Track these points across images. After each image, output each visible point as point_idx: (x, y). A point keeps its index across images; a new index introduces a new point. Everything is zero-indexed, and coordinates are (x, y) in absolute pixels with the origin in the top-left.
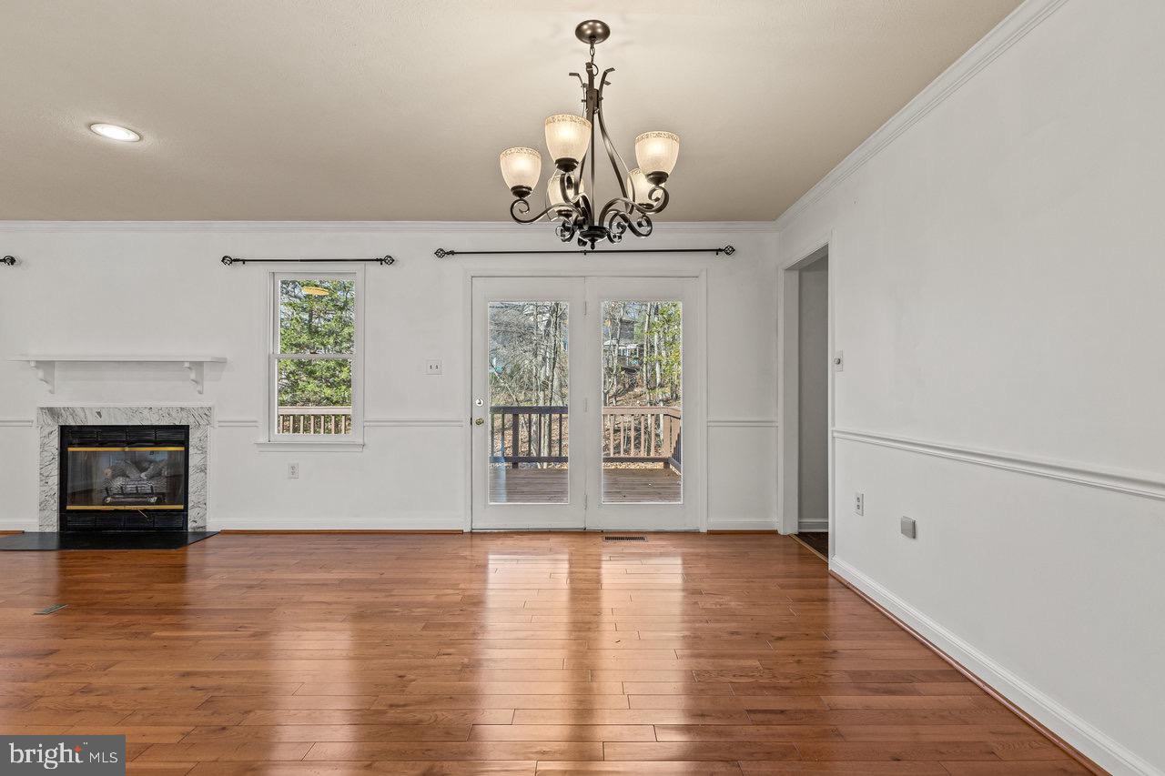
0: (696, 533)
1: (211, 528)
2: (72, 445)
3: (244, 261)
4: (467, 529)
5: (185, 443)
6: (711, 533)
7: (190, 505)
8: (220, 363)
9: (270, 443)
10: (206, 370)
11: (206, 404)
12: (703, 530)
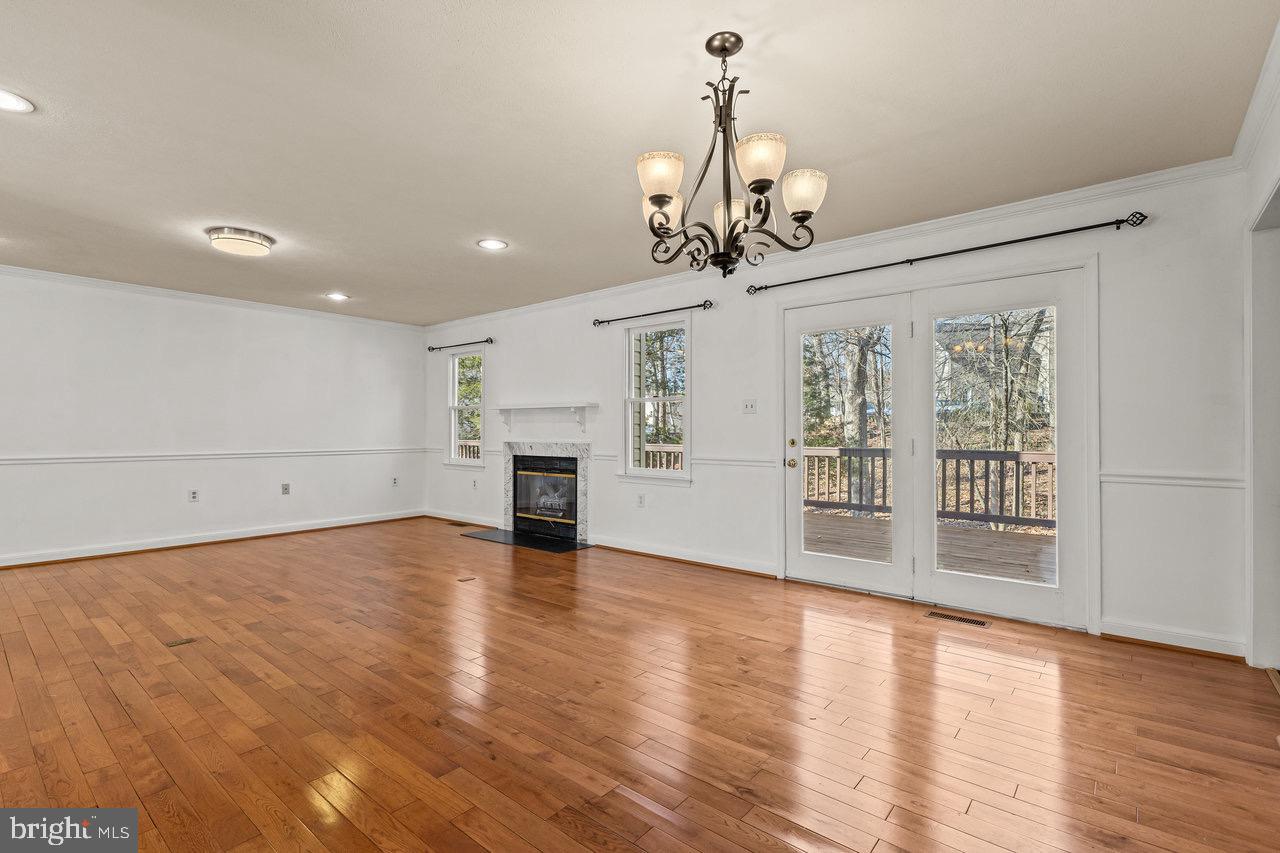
0: (1082, 635)
1: (589, 542)
2: (519, 469)
3: (608, 322)
4: (781, 576)
5: (574, 472)
6: (1107, 638)
7: (578, 521)
8: (595, 407)
9: (626, 475)
10: (587, 414)
11: (588, 441)
12: (1095, 630)
